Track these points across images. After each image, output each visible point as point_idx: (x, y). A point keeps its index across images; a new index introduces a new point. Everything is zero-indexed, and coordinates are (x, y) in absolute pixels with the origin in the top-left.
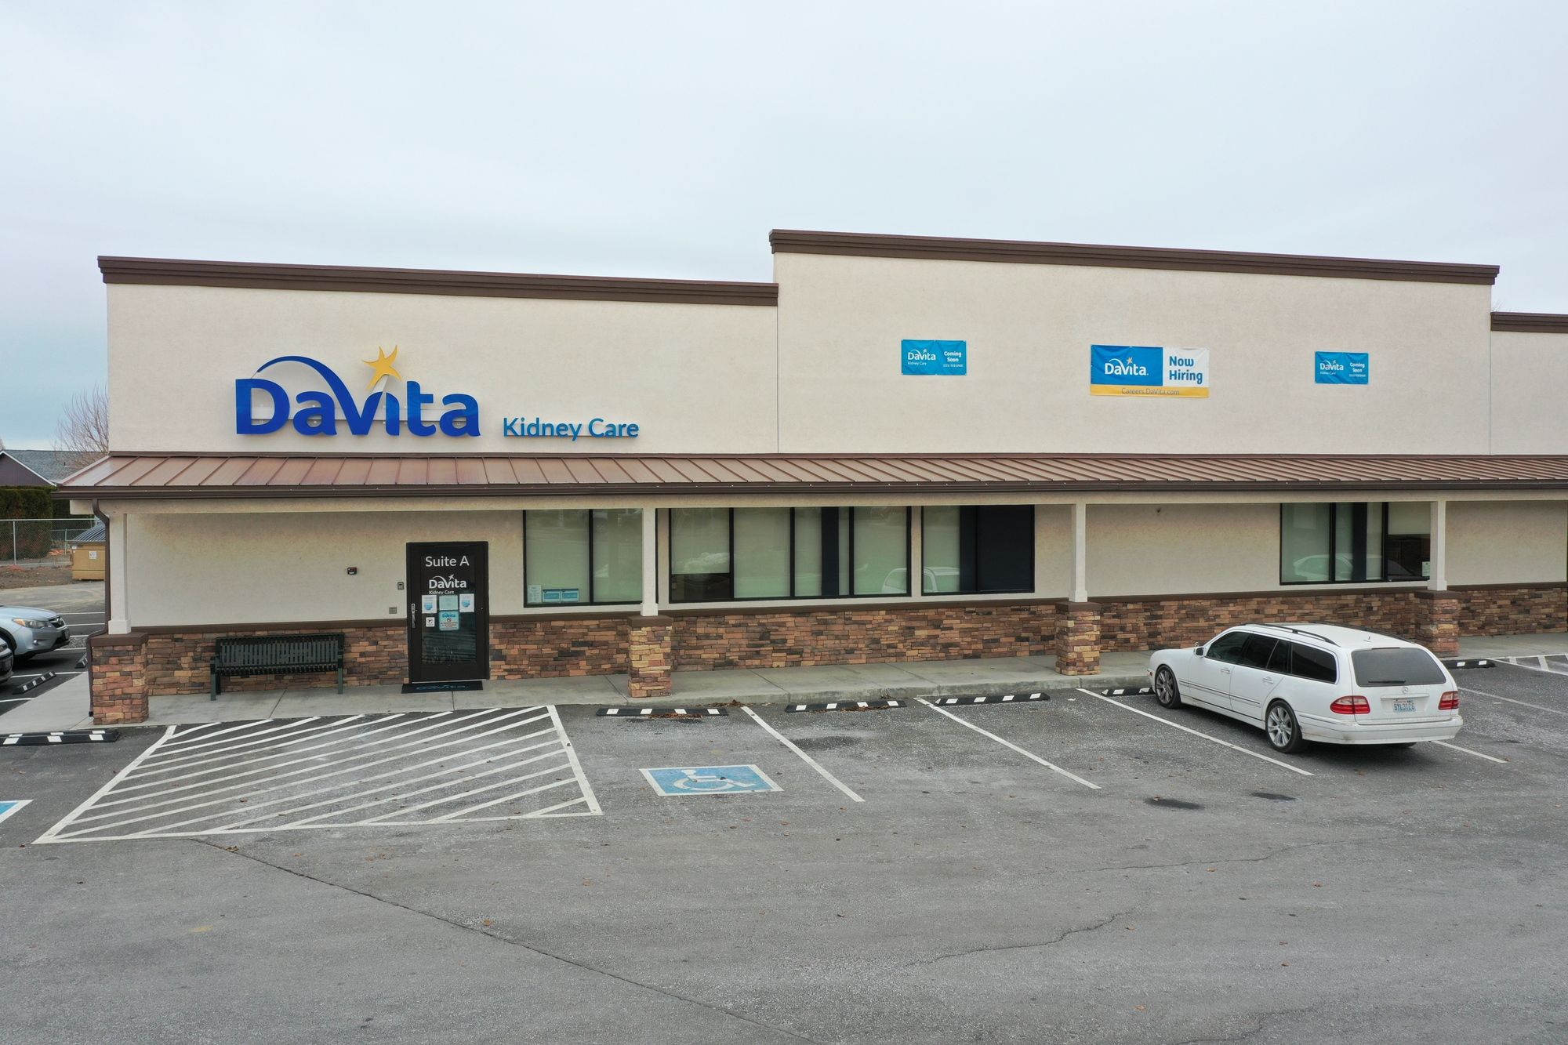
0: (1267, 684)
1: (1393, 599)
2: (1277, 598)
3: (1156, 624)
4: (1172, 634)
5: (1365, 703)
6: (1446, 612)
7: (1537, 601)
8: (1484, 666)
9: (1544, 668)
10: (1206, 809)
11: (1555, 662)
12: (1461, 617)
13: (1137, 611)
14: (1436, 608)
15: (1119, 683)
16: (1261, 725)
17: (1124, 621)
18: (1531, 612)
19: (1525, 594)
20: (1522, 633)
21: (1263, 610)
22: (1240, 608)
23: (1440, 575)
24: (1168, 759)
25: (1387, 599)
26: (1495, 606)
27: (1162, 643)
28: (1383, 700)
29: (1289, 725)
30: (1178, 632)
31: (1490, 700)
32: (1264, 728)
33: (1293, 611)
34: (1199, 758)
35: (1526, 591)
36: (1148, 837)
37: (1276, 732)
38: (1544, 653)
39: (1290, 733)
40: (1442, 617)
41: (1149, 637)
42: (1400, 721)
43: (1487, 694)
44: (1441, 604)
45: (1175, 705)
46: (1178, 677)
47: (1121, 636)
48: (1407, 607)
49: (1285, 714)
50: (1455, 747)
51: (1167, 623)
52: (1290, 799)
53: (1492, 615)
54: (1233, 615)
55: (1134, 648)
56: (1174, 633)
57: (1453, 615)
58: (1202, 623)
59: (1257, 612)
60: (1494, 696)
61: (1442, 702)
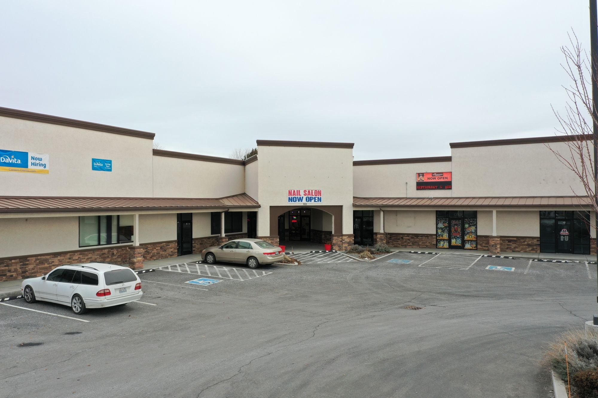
0: (71, 288)
1: (121, 250)
2: (78, 253)
3: (25, 267)
4: (33, 271)
5: (109, 291)
6: (139, 253)
7: (168, 247)
8: (151, 271)
9: (170, 270)
10: (45, 344)
11: (173, 268)
12: (144, 254)
13: (16, 263)
14: (136, 252)
15: (7, 295)
16: (70, 305)
17: (10, 268)
18: (167, 251)
19: (165, 245)
20: (164, 258)
21: (72, 258)
22: (62, 258)
23: (137, 240)
24: (28, 325)
25: (119, 250)
26: (155, 250)
27: (28, 275)
28: (115, 289)
29: (80, 304)
30: (36, 270)
31: (153, 283)
32: (71, 306)
33: (84, 257)
34: (43, 323)
35: (165, 244)
36: (17, 361)
37: (75, 307)
38: (170, 265)
39: (81, 307)
40: (138, 255)
41: (22, 273)
42: (122, 296)
43: (152, 282)
44: (138, 251)
45: (34, 301)
46: (34, 290)
47: (9, 274)
48: (126, 252)
49: (79, 299)
50: (141, 302)
51: (31, 267)
52: (80, 333)
53: (154, 253)
54: (60, 261)
55: (16, 279)
56: (34, 271)
57: (142, 254)
58: (46, 265)
59: (70, 259)
60: (154, 282)
61: (136, 287)
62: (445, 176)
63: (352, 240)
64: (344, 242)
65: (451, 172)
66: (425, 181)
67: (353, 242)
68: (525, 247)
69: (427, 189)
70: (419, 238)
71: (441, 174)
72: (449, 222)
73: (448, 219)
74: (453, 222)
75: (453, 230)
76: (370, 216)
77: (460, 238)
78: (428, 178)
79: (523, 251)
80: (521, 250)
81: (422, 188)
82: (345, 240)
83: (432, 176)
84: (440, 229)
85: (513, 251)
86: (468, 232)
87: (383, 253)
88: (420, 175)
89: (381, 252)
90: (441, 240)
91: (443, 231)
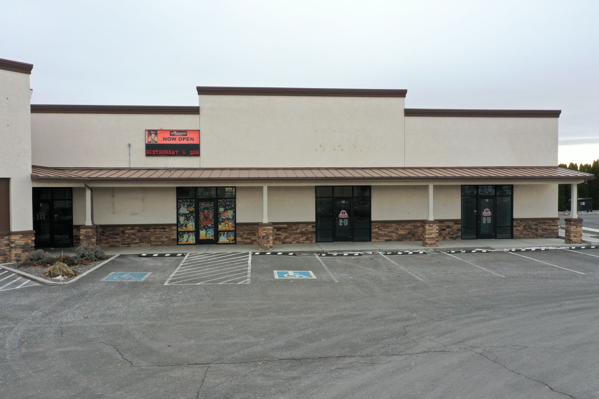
62: (190, 135)
63: (30, 241)
64: (13, 245)
65: (199, 130)
66: (158, 143)
67: (34, 245)
68: (298, 236)
69: (162, 154)
70: (149, 230)
71: (184, 133)
72: (195, 205)
73: (194, 200)
74: (203, 205)
75: (202, 217)
76: (66, 199)
77: (211, 228)
78: (164, 138)
79: (295, 242)
80: (293, 241)
81: (155, 153)
82: (16, 242)
83: (171, 135)
84: (182, 216)
85: (283, 243)
86: (223, 219)
87: (92, 261)
88: (151, 134)
89: (88, 260)
90: (185, 232)
91: (187, 219)
